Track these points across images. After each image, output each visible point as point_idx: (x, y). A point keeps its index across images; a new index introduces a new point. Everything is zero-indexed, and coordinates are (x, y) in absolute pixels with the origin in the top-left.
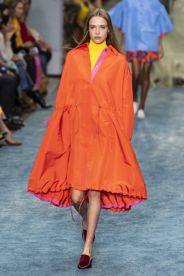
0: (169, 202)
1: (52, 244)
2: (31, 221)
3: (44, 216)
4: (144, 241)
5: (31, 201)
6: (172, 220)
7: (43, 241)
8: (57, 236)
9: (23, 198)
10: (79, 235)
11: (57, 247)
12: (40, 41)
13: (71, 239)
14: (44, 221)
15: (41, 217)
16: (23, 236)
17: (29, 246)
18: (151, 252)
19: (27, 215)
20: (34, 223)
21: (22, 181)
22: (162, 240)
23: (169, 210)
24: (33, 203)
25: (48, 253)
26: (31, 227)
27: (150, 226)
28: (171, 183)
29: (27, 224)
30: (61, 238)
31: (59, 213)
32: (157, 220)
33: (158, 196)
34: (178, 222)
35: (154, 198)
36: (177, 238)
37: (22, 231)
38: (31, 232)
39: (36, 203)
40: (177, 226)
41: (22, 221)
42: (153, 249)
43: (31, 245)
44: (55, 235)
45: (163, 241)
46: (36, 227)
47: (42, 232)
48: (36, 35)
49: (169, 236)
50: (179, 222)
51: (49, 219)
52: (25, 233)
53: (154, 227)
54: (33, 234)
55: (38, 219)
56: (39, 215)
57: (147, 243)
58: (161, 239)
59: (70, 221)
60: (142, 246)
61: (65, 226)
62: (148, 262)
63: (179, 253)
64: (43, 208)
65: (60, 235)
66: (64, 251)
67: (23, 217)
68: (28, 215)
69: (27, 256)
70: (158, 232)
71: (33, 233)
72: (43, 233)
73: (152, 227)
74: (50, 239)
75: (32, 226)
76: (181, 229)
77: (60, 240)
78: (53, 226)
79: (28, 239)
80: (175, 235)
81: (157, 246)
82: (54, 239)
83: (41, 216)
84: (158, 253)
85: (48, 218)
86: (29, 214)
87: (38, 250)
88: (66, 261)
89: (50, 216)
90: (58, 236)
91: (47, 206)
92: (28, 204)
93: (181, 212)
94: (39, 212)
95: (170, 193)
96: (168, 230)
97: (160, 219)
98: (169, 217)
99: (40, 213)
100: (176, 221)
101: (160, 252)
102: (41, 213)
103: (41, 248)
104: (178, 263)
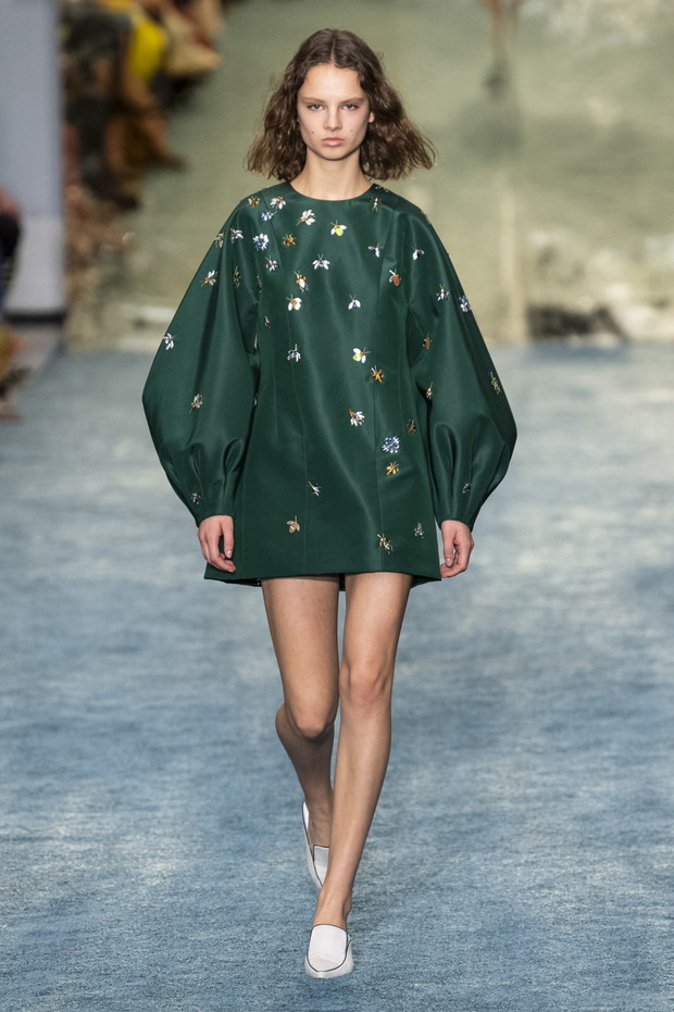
0: (531, 824)
3: (11, 904)
4: (431, 989)
8: (67, 986)
14: (11, 925)
22: (508, 983)
23: (531, 857)
28: (536, 745)
30: (88, 994)
31: (75, 886)
32: (484, 899)
33: (482, 802)
35: (467, 809)
36: (569, 975)
44: (62, 980)
45: (510, 987)
58: (502, 980)
65: (83, 981)
72: (11, 974)
73: (462, 928)
74: (41, 998)
78: (50, 945)
89: (36, 902)
91: (25, 862)
93: (580, 863)
95: (533, 785)
96: (528, 942)
97: (493, 898)
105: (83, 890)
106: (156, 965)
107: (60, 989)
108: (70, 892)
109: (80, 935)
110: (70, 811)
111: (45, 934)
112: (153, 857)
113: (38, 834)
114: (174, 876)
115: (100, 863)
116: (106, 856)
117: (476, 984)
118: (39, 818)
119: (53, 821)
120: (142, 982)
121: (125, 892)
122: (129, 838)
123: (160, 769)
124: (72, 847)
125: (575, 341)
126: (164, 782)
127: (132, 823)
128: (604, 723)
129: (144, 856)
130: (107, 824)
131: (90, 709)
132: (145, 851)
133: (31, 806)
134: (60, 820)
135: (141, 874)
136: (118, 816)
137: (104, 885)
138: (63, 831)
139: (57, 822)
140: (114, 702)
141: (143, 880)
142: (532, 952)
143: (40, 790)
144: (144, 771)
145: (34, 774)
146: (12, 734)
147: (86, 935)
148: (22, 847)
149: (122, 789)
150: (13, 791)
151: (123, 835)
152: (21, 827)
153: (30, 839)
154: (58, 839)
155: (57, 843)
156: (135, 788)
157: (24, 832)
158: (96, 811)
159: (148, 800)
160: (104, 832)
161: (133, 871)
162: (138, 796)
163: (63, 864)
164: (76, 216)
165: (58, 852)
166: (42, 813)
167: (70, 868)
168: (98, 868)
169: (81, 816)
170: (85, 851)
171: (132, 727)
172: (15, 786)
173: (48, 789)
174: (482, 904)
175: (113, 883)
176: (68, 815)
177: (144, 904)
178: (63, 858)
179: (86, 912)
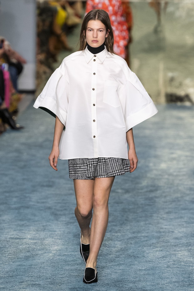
3: (13, 257)
14: (13, 263)
28: (164, 217)
30: (34, 283)
31: (32, 252)
93: (175, 251)
95: (162, 228)
96: (159, 273)
97: (150, 260)
98: (161, 256)
99: (8, 252)
100: (169, 262)
102: (11, 253)
105: (34, 254)
106: (54, 275)
108: (30, 254)
109: (33, 266)
110: (31, 231)
112: (54, 245)
113: (22, 237)
114: (60, 250)
115: (39, 246)
116: (41, 244)
117: (144, 284)
118: (22, 233)
119: (26, 234)
121: (46, 254)
122: (47, 239)
123: (57, 220)
124: (32, 241)
125: (179, 104)
126: (58, 224)
127: (48, 235)
130: (42, 235)
131: (38, 202)
132: (52, 243)
133: (20, 229)
134: (28, 233)
136: (45, 233)
137: (40, 252)
138: (29, 237)
139: (27, 234)
140: (45, 201)
141: (51, 251)
143: (23, 225)
144: (53, 220)
145: (21, 220)
146: (16, 209)
147: (34, 266)
148: (17, 241)
149: (46, 225)
150: (15, 225)
151: (46, 238)
152: (18, 235)
153: (20, 239)
154: (27, 239)
155: (27, 240)
156: (50, 225)
157: (18, 237)
158: (38, 231)
159: (53, 229)
160: (41, 237)
161: (48, 249)
162: (50, 228)
163: (28, 246)
165: (27, 243)
166: (23, 231)
167: (30, 247)
168: (38, 247)
169: (34, 233)
170: (35, 243)
171: (50, 208)
172: (16, 223)
173: (25, 225)
174: (146, 261)
175: (43, 252)
176: (31, 232)
177: (51, 258)
178: (29, 244)
179: (35, 260)
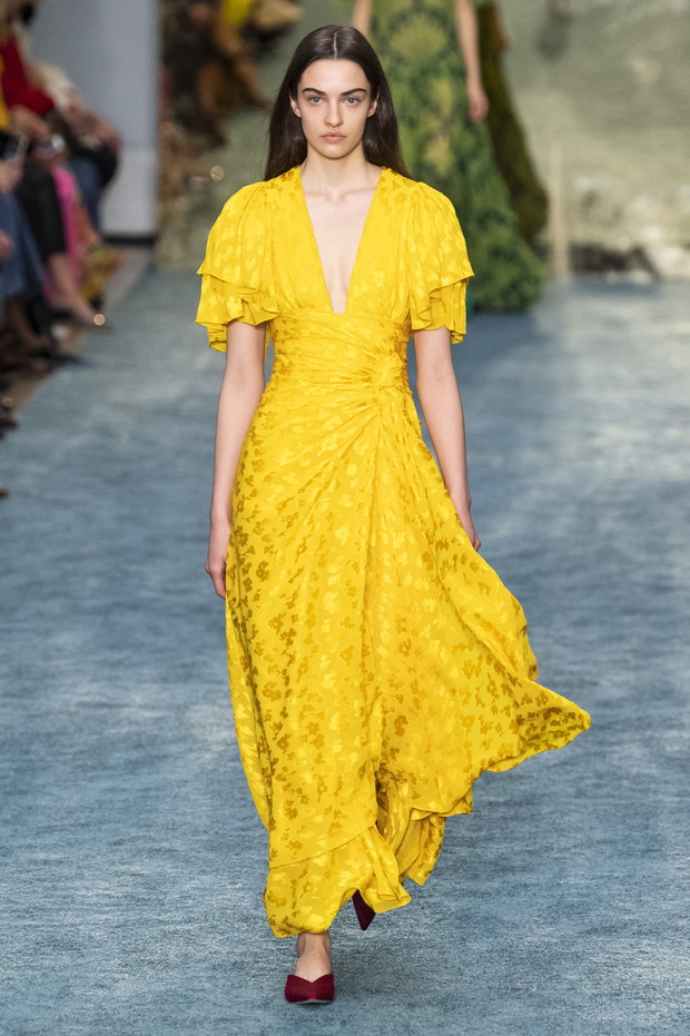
1: (123, 868)
2: (40, 781)
3: (90, 763)
4: (463, 852)
5: (44, 708)
6: (568, 773)
7: (87, 856)
8: (138, 838)
9: (13, 696)
10: (221, 831)
11: (139, 879)
12: (73, 109)
13: (193, 846)
14: (91, 780)
15: (79, 766)
16: (13, 836)
17: (35, 873)
18: (490, 894)
19: (26, 757)
20: (55, 790)
21: (9, 631)
22: (531, 848)
24: (48, 713)
25: (106, 901)
26: (44, 804)
27: (485, 798)
28: (565, 638)
29: (25, 793)
30: (156, 846)
34: (589, 782)
36: (587, 843)
37: (9, 817)
38: (42, 821)
39: (61, 713)
40: (586, 796)
41: (7, 781)
42: (496, 884)
43: (41, 872)
44: (134, 832)
45: (534, 852)
46: (59, 804)
47: (83, 822)
48: (58, 86)
49: (555, 835)
50: (593, 781)
51: (110, 772)
52: (19, 827)
53: (501, 800)
54: (50, 829)
55: (70, 773)
56: (74, 760)
57: (472, 862)
58: (527, 846)
59: (186, 781)
60: (455, 871)
61: (168, 800)
62: (476, 931)
63: (593, 897)
64: (86, 731)
65: (152, 834)
66: (166, 893)
67: (14, 767)
68: (31, 761)
69: (27, 912)
70: (516, 818)
71: (49, 827)
72: (88, 825)
73: (492, 799)
74: (114, 848)
75: (48, 798)
76: (602, 808)
77: (154, 853)
78: (124, 801)
79: (30, 847)
80: (578, 830)
81: (513, 870)
82: (128, 846)
83: (80, 762)
84: (516, 899)
85: (104, 768)
86: (33, 757)
87: (66, 889)
88: (172, 928)
89: (112, 761)
90: (145, 836)
91: (103, 726)
92: (32, 717)
93: (601, 743)
94: (72, 746)
95: (560, 673)
98: (556, 762)
99: (75, 749)
100: (582, 778)
101: (523, 893)
102: (82, 752)
103: (78, 883)
104: (589, 932)
105: (155, 752)
106: (218, 822)
107: (132, 840)
108: (143, 754)
109: (152, 793)
110: (145, 682)
111: (120, 790)
112: (219, 725)
113: (116, 702)
115: (171, 729)
116: (177, 724)
117: (503, 848)
118: (117, 687)
119: (130, 690)
120: (205, 837)
121: (192, 756)
122: (198, 707)
124: (148, 714)
125: (612, 277)
127: (201, 695)
128: (627, 619)
129: (211, 724)
130: (179, 695)
131: (167, 591)
132: (212, 720)
133: (111, 677)
134: (136, 689)
135: (206, 740)
136: (189, 687)
137: (173, 749)
138: (138, 699)
139: (133, 692)
140: (185, 585)
141: (209, 745)
142: (554, 822)
143: (119, 663)
145: (115, 647)
146: (96, 611)
147: (156, 793)
148: (101, 712)
149: (193, 664)
150: (95, 663)
151: (193, 705)
152: (103, 695)
153: (110, 706)
154: (133, 706)
155: (133, 710)
156: (205, 663)
157: (104, 700)
158: (168, 683)
160: (176, 702)
161: (201, 737)
162: (206, 671)
163: (138, 729)
164: (169, 149)
165: (133, 718)
166: (121, 683)
167: (144, 732)
168: (169, 734)
169: (156, 687)
170: (158, 718)
172: (96, 658)
173: (127, 662)
175: (181, 747)
176: (143, 686)
177: (210, 768)
178: (137, 723)
179: (157, 773)
